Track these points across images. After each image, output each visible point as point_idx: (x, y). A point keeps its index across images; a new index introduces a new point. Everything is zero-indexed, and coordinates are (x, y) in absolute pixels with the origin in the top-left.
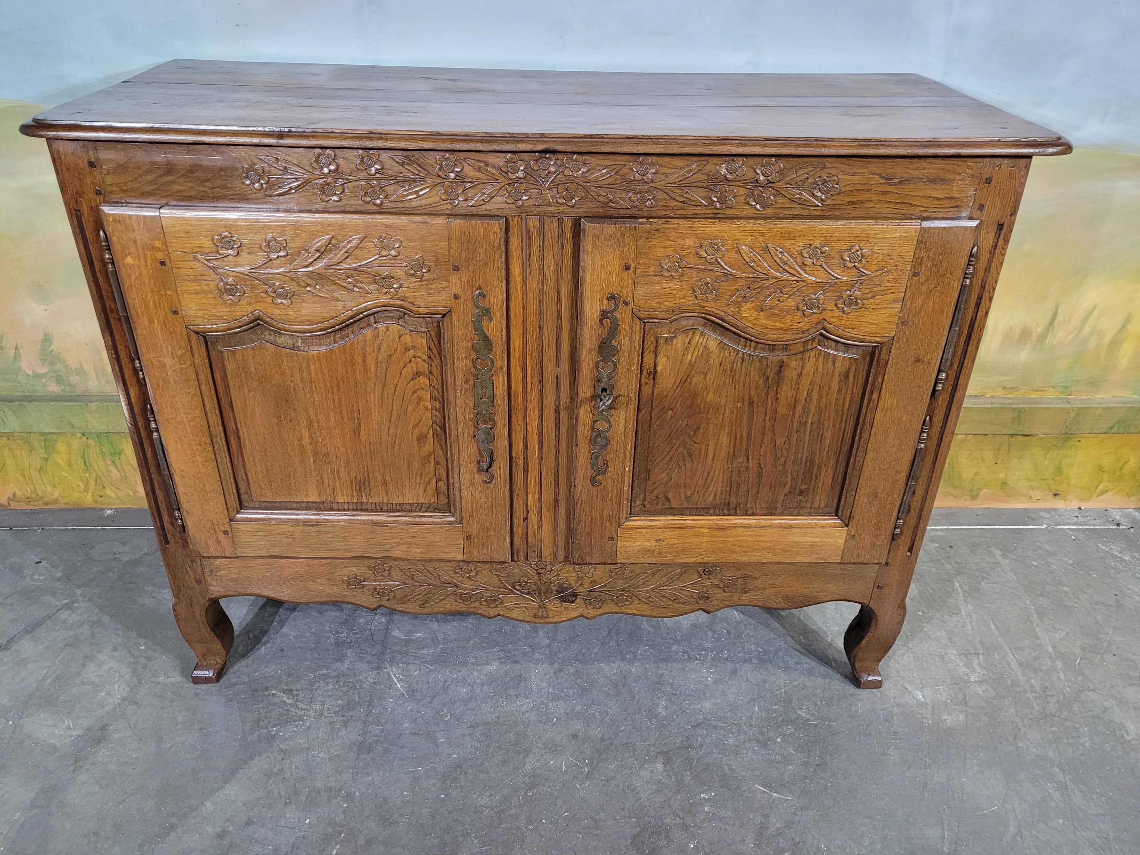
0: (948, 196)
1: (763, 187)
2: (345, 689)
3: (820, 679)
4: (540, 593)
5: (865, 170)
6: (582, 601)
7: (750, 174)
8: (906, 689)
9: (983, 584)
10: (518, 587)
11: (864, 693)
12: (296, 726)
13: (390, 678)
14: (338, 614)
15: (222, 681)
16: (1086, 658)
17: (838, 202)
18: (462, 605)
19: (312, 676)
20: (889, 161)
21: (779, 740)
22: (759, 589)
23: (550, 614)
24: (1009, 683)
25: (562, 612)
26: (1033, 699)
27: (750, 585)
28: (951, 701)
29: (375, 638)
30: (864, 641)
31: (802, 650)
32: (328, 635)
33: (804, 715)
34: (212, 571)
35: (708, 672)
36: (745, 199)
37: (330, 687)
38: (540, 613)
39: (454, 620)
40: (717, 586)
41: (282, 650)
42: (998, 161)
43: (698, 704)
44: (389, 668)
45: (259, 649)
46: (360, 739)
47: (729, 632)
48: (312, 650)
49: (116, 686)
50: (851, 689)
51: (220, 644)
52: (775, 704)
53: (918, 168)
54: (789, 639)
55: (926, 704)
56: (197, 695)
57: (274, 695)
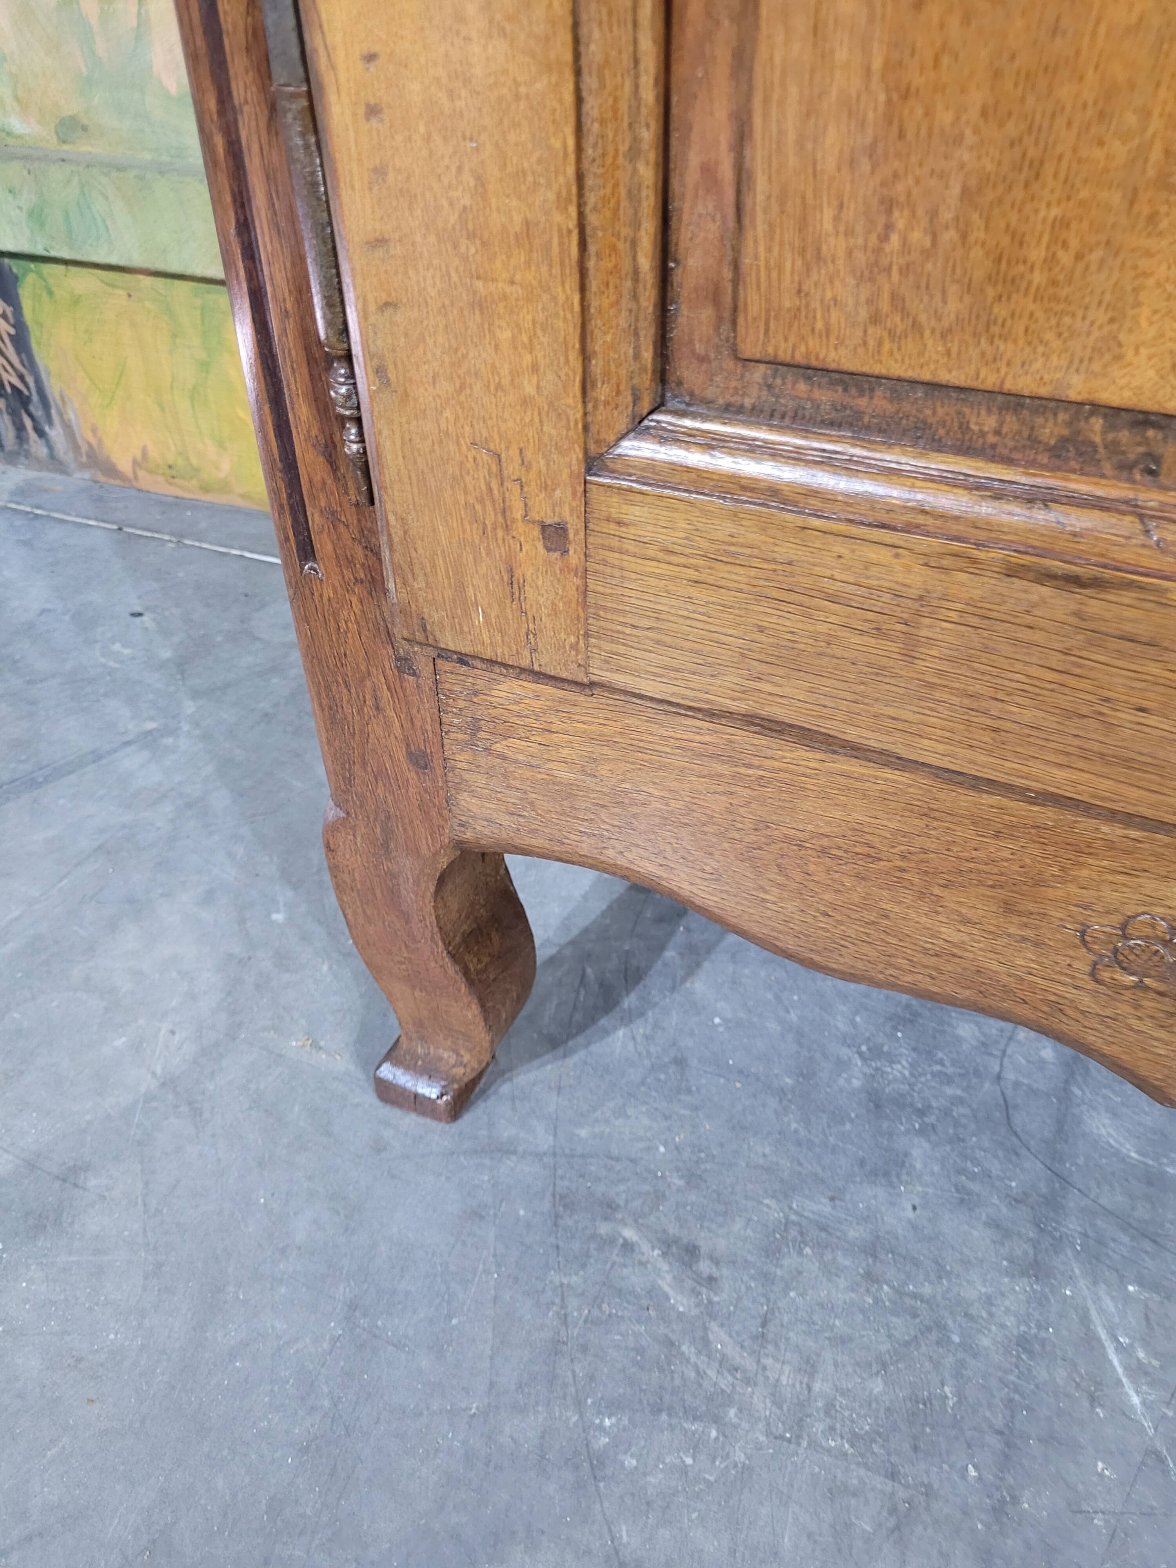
2: (901, 1326)
12: (696, 1445)
13: (1093, 1343)
15: (467, 1118)
19: (773, 1210)
29: (1018, 1119)
32: (844, 1053)
34: (475, 728)
37: (842, 1291)
41: (680, 1062)
44: (1082, 1283)
45: (606, 1033)
48: (781, 1093)
49: (165, 1027)
51: (475, 1009)
56: (379, 1147)
57: (628, 1247)
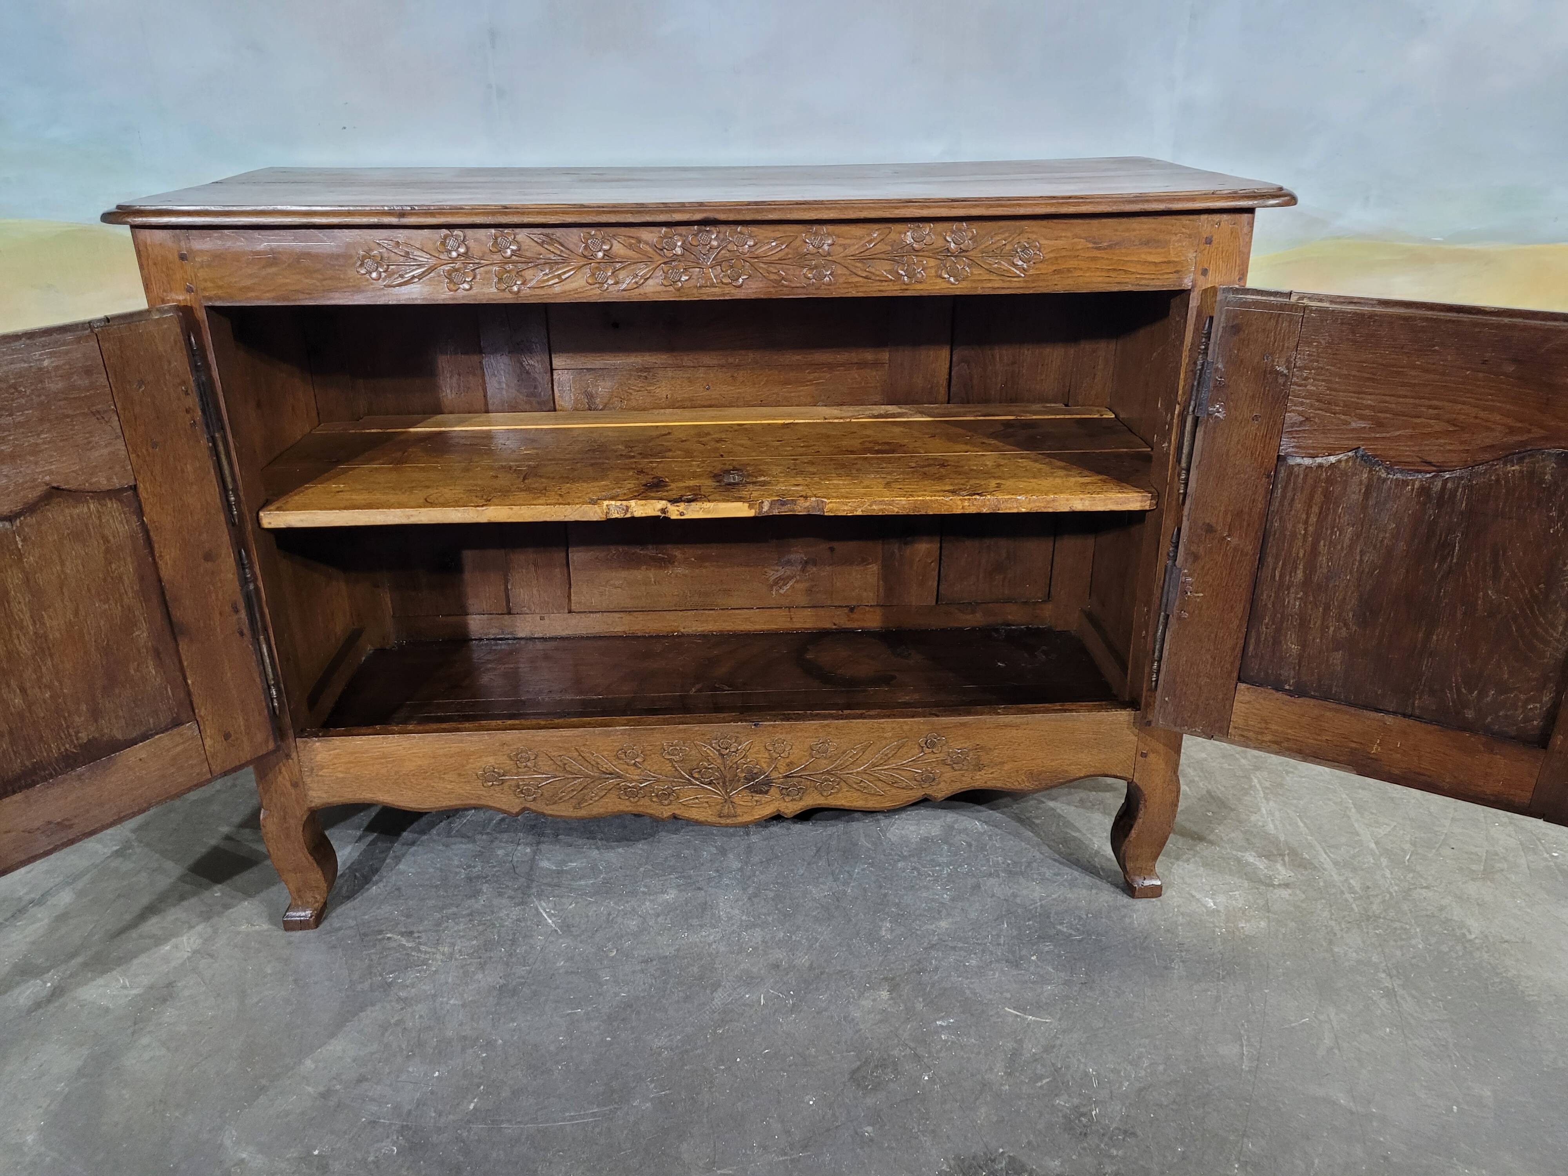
0: (1166, 260)
1: (956, 257)
2: (481, 928)
3: (1084, 891)
4: (724, 783)
5: (1069, 234)
6: (777, 790)
7: (940, 243)
8: (1193, 896)
9: (1288, 778)
10: (696, 775)
11: (1140, 904)
12: (419, 972)
13: (539, 914)
14: (470, 846)
15: (321, 927)
16: (1417, 854)
17: (1043, 272)
18: (627, 803)
19: (437, 915)
20: (1095, 222)
21: (1034, 958)
22: (996, 765)
23: (739, 811)
24: (1322, 884)
25: (753, 807)
26: (1351, 900)
27: (985, 759)
28: (1250, 907)
29: (517, 870)
30: (1133, 831)
31: (1061, 859)
32: (458, 870)
33: (1065, 930)
35: (944, 889)
36: (936, 272)
37: (462, 927)
38: (726, 811)
39: (618, 847)
40: (944, 762)
41: (399, 889)
42: (1216, 217)
43: (931, 924)
44: (536, 903)
45: (368, 889)
46: (502, 981)
47: (969, 845)
48: (436, 887)
49: (185, 939)
50: (1125, 899)
51: (320, 872)
52: (1029, 920)
53: (1127, 230)
54: (1045, 848)
55: (1219, 911)
56: (290, 943)
57: (389, 938)
